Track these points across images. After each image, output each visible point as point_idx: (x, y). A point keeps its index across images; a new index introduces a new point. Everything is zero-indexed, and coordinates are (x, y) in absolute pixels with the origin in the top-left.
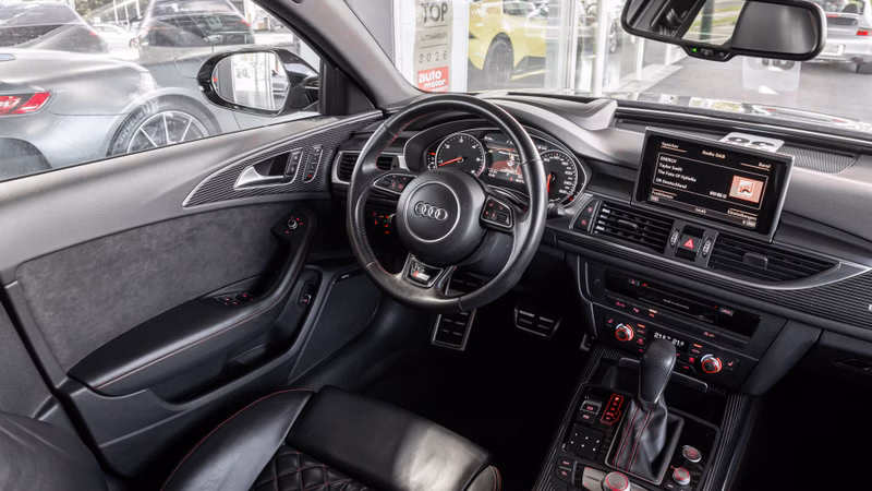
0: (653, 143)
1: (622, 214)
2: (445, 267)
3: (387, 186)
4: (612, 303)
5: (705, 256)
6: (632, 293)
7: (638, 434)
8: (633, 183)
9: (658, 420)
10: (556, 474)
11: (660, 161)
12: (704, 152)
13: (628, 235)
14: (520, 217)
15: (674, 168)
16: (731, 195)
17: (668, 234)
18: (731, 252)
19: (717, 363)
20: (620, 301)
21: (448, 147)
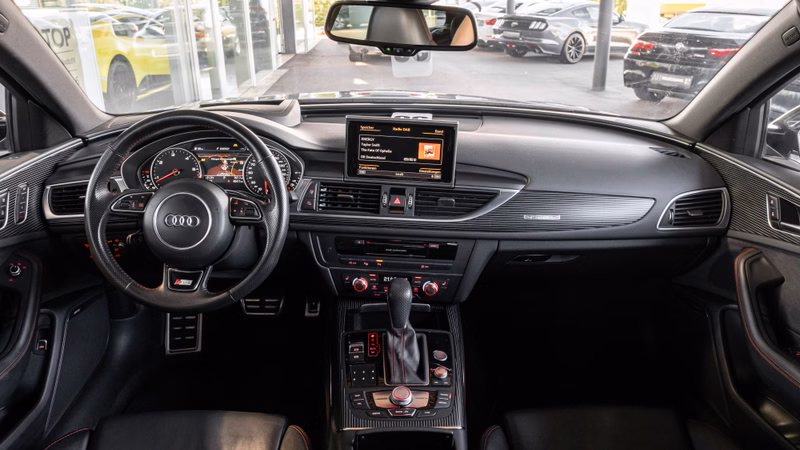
0: (353, 128)
1: (337, 190)
2: (205, 269)
3: (127, 208)
4: (346, 263)
5: (411, 208)
6: (360, 251)
7: (400, 355)
8: (343, 164)
9: (410, 340)
10: (354, 406)
11: (362, 141)
12: (394, 129)
13: (347, 205)
14: (266, 209)
15: (374, 145)
16: (420, 157)
17: (379, 198)
18: (428, 201)
19: (435, 286)
20: (352, 260)
21: (161, 163)
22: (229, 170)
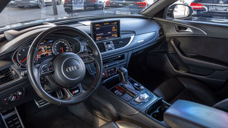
5: (113, 47)
7: (129, 87)
10: (135, 105)
12: (105, 24)
17: (104, 46)
21: (20, 54)
22: (45, 51)
